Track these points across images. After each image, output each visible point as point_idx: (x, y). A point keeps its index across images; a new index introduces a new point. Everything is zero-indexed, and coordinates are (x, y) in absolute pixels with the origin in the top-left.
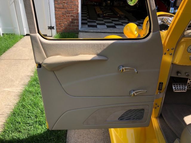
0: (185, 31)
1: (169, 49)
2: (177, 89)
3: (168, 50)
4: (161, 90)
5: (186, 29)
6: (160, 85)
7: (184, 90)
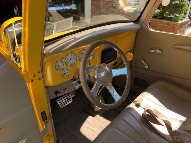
0: (42, 50)
1: (34, 74)
2: (63, 104)
3: (34, 76)
4: (46, 119)
5: (43, 48)
6: (43, 115)
7: (70, 101)
